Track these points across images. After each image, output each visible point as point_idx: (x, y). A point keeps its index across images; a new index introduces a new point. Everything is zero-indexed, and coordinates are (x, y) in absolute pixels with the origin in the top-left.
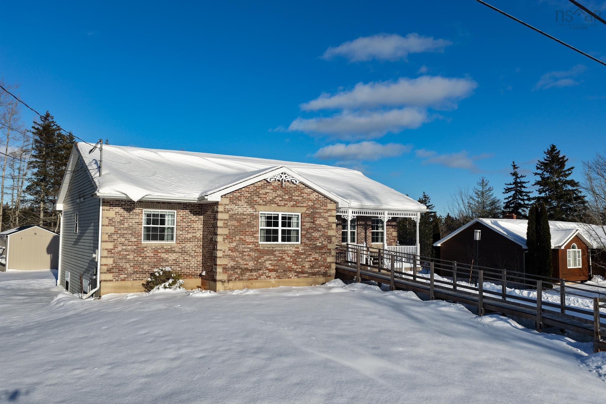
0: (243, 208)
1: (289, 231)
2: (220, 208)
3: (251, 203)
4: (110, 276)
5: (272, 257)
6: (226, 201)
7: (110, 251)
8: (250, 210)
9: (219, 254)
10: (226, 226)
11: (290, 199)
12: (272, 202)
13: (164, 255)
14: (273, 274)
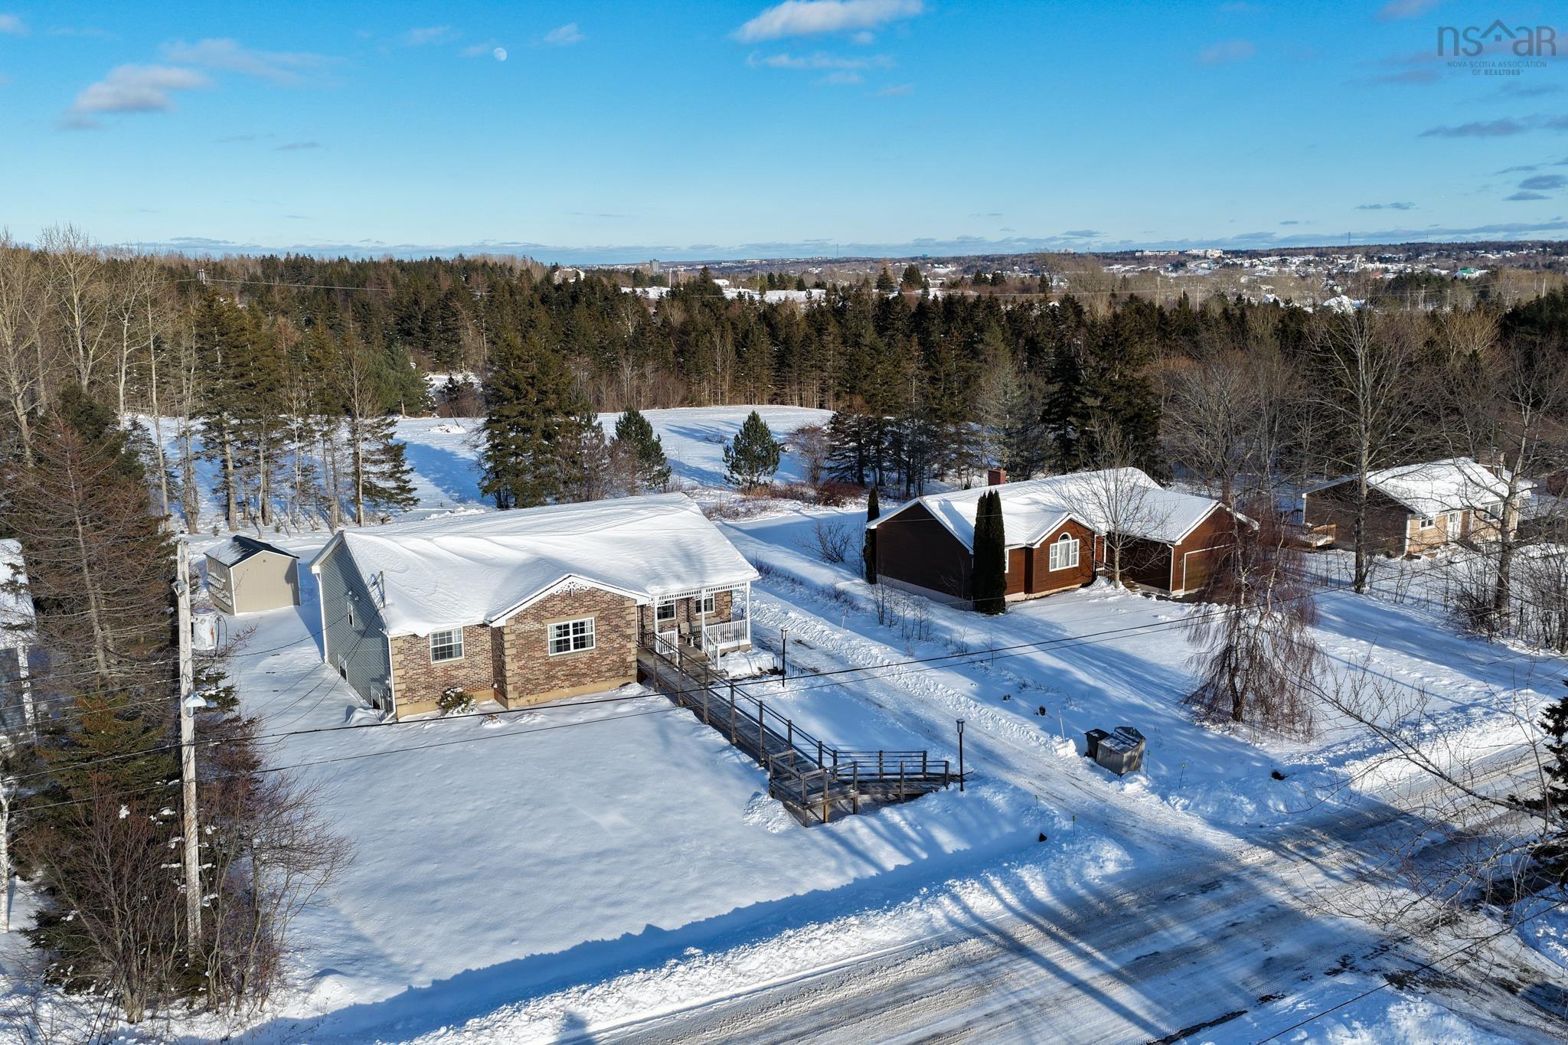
0: (531, 625)
1: (583, 638)
2: (506, 631)
3: (538, 618)
4: (404, 701)
5: (564, 668)
6: (513, 622)
7: (402, 677)
8: (538, 626)
9: (508, 674)
10: (513, 646)
11: (581, 606)
12: (560, 613)
13: (453, 673)
14: (567, 683)
